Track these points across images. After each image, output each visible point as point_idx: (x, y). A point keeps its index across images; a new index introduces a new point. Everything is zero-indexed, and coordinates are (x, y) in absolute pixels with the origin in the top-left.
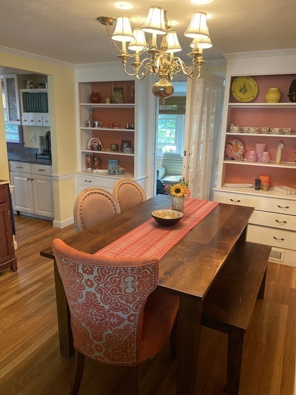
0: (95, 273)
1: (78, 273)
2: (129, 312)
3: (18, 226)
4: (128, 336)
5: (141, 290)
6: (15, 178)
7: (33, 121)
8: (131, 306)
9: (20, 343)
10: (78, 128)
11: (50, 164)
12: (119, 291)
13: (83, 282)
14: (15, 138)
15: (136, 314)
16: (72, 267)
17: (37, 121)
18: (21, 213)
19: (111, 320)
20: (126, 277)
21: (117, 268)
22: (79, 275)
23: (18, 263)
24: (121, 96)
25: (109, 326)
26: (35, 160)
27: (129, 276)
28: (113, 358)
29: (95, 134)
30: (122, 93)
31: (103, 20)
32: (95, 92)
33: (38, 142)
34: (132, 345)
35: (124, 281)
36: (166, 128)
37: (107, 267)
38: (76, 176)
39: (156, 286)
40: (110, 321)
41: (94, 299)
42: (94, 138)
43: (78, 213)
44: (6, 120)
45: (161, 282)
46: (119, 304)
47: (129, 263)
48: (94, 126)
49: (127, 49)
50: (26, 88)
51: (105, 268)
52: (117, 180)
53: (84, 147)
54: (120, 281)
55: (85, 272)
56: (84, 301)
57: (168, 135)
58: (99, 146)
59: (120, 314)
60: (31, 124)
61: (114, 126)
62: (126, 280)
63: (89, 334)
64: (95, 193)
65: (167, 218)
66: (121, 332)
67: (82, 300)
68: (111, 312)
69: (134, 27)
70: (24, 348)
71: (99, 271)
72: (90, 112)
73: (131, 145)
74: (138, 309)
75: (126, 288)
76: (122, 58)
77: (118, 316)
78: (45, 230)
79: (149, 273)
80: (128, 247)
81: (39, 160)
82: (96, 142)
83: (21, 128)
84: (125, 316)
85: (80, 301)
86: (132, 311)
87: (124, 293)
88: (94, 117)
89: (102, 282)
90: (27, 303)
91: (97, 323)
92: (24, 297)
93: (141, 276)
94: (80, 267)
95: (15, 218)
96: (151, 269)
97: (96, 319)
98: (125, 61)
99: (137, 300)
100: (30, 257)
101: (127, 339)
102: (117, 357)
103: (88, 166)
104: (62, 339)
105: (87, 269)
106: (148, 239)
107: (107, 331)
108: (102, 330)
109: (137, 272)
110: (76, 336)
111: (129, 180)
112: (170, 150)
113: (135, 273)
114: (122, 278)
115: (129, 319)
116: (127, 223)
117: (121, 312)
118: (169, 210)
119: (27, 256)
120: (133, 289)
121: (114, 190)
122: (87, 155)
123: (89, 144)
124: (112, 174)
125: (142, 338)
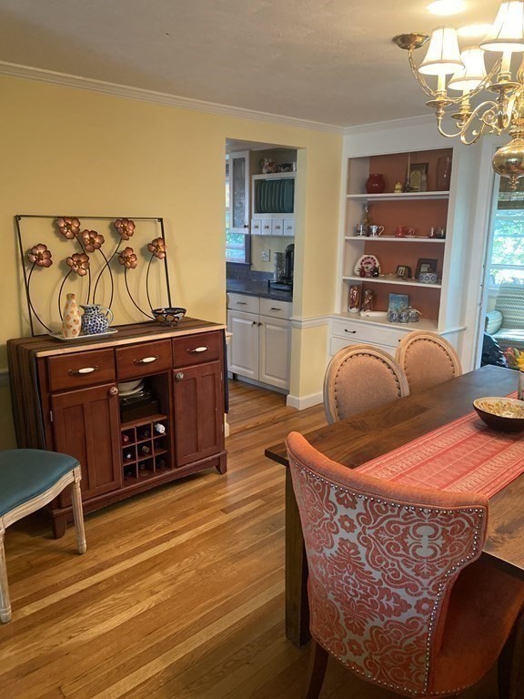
0: (360, 508)
1: (328, 501)
2: (420, 594)
3: (232, 398)
4: (414, 638)
5: (447, 556)
6: (234, 320)
7: (268, 227)
8: (425, 582)
9: (222, 599)
10: (341, 237)
11: (290, 299)
12: (404, 550)
13: (336, 518)
14: (239, 256)
15: (433, 601)
16: (318, 487)
17: (274, 227)
18: (239, 378)
19: (384, 601)
20: (419, 525)
21: (402, 506)
22: (330, 506)
23: (228, 461)
24: (424, 178)
25: (377, 610)
26: (266, 292)
27: (426, 525)
28: (381, 674)
29: (369, 248)
30: (426, 172)
31: (405, 41)
32: (376, 172)
33: (274, 261)
34: (421, 659)
35: (415, 533)
36: (504, 236)
37: (382, 501)
38: (330, 321)
39: (480, 553)
40: (381, 603)
41: (353, 554)
42: (366, 256)
43: (331, 389)
44: (227, 226)
45: (491, 547)
46: (401, 574)
47: (425, 500)
48: (368, 233)
49: (446, 88)
50: (261, 173)
51: (379, 503)
52: (406, 333)
53: (349, 271)
54: (406, 531)
55: (340, 501)
56: (335, 555)
57: (510, 250)
58: (376, 269)
59: (401, 592)
60: (264, 232)
61: (405, 233)
62: (419, 531)
63: (339, 618)
64: (363, 354)
65: (505, 415)
66: (401, 628)
67: (333, 551)
68: (385, 585)
69: (463, 45)
70: (227, 608)
71: (368, 504)
72: (364, 209)
73: (436, 267)
74: (439, 592)
75: (417, 547)
76: (437, 105)
77: (397, 598)
78: (273, 410)
79: (467, 525)
80: (423, 464)
81: (273, 293)
82: (370, 263)
83: (249, 239)
84: (412, 601)
85: (328, 552)
86: (425, 591)
87: (411, 556)
88: (371, 217)
89: (371, 525)
90: (237, 532)
91: (356, 599)
92: (233, 520)
93: (449, 528)
94: (333, 492)
95: (230, 386)
96: (471, 518)
97: (355, 591)
98: (441, 111)
99: (438, 574)
100: (247, 453)
101: (411, 644)
102: (389, 673)
103: (352, 304)
104: (290, 608)
105: (346, 497)
106: (464, 453)
107: (373, 620)
108: (365, 615)
109: (441, 519)
110: (315, 614)
111: (429, 334)
112: (513, 278)
113: (437, 522)
114: (412, 526)
115: (418, 607)
116: (423, 416)
117: (404, 589)
118: (512, 400)
119: (242, 451)
120: (431, 552)
121: (399, 350)
122: (352, 285)
123: (358, 266)
124: (394, 321)
125: (442, 648)
